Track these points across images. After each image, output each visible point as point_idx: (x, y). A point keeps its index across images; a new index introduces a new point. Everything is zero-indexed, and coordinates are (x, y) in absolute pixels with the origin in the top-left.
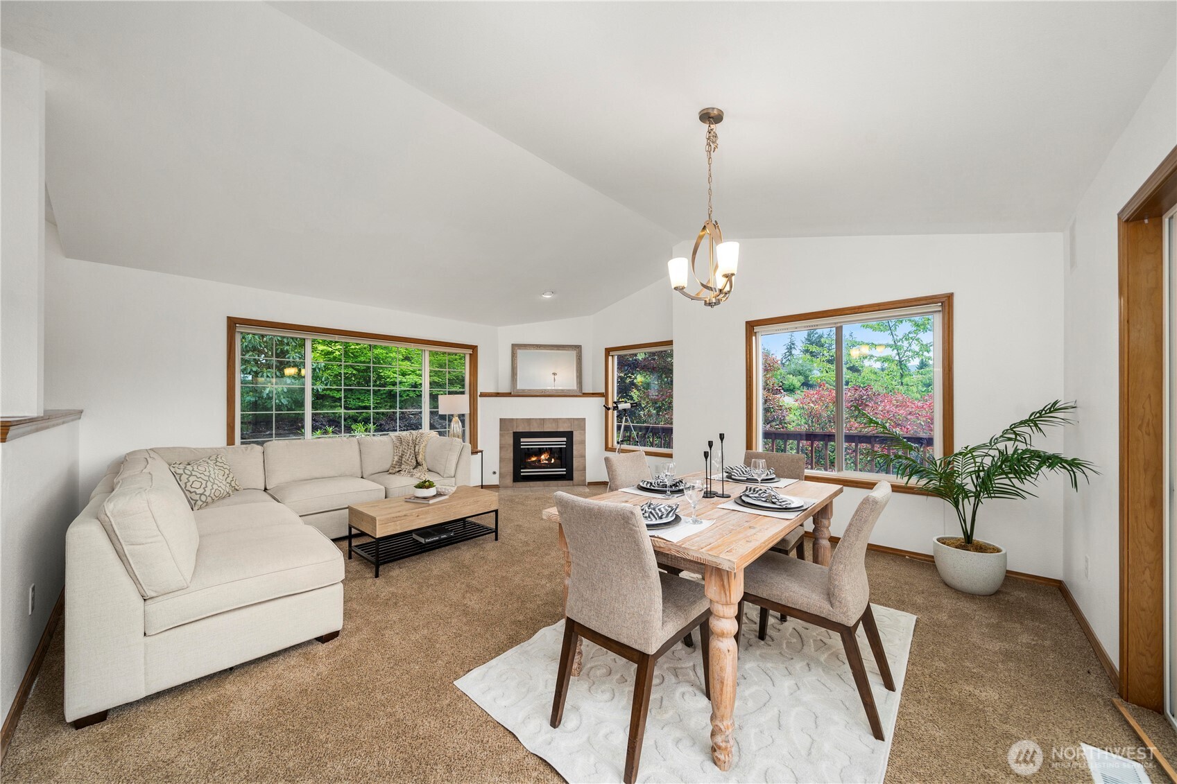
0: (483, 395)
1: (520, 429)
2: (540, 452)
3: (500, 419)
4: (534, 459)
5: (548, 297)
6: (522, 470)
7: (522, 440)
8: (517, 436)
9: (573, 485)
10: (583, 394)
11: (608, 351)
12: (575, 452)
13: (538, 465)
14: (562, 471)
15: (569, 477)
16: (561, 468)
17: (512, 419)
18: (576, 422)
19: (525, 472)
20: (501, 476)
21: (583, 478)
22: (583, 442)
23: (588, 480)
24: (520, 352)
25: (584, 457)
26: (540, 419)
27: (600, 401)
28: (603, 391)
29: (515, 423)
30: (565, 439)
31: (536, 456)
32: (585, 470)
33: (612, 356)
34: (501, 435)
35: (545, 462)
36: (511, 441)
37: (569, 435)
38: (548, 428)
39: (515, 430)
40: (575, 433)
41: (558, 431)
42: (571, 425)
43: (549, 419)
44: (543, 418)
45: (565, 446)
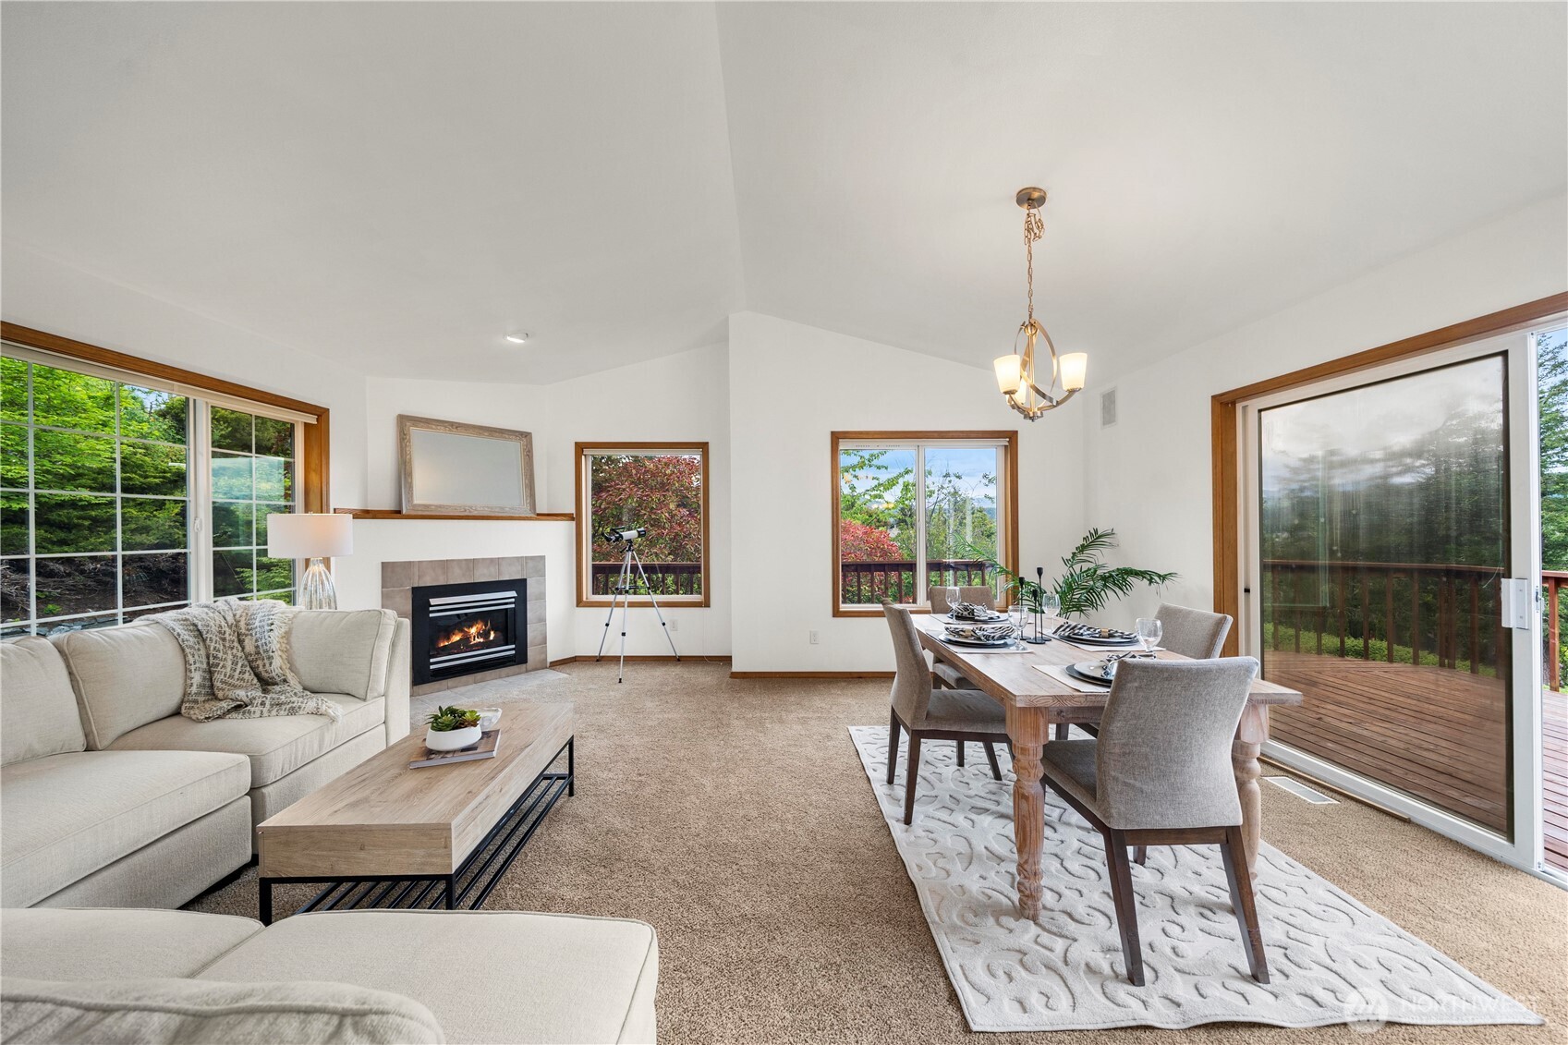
1: (428, 581)
2: (467, 622)
3: (384, 565)
4: (456, 635)
5: (517, 341)
6: (432, 660)
7: (433, 601)
8: (421, 597)
9: (527, 671)
10: (538, 515)
11: (580, 448)
12: (529, 615)
13: (465, 644)
14: (508, 650)
15: (520, 658)
16: (507, 644)
17: (410, 563)
18: (530, 564)
19: (437, 663)
21: (543, 656)
22: (542, 597)
23: (551, 658)
24: (416, 433)
25: (542, 620)
26: (466, 560)
27: (566, 528)
28: (572, 510)
29: (416, 570)
30: (513, 594)
32: (546, 643)
33: (585, 455)
34: (386, 596)
35: (477, 640)
36: (406, 607)
37: (520, 585)
38: (482, 576)
39: (416, 585)
40: (529, 582)
41: (501, 579)
42: (522, 569)
43: (483, 559)
44: (472, 558)
45: (513, 606)
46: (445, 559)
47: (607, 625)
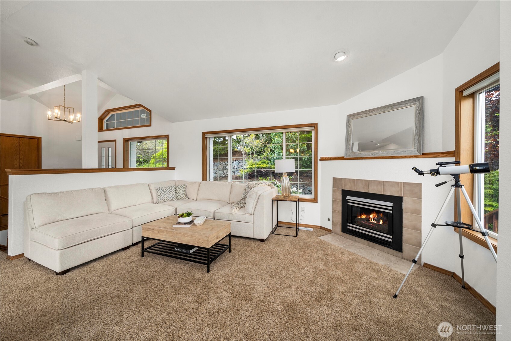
0: (322, 159)
1: (348, 188)
2: (368, 212)
3: (333, 178)
4: (364, 217)
6: (349, 225)
7: (350, 198)
8: (345, 193)
9: (401, 257)
10: (423, 154)
12: (405, 222)
13: (367, 223)
14: (389, 238)
15: (396, 246)
16: (391, 235)
18: (407, 188)
19: (351, 226)
20: (334, 224)
22: (418, 212)
24: (354, 121)
25: (417, 229)
26: (365, 180)
29: (344, 182)
30: (391, 204)
31: (366, 214)
34: (334, 191)
35: (373, 221)
36: (340, 197)
37: (398, 201)
38: (373, 190)
39: (344, 189)
40: (405, 199)
41: (385, 194)
42: (401, 190)
43: (374, 181)
44: (369, 179)
45: (391, 212)
46: (355, 179)
47: (462, 257)
